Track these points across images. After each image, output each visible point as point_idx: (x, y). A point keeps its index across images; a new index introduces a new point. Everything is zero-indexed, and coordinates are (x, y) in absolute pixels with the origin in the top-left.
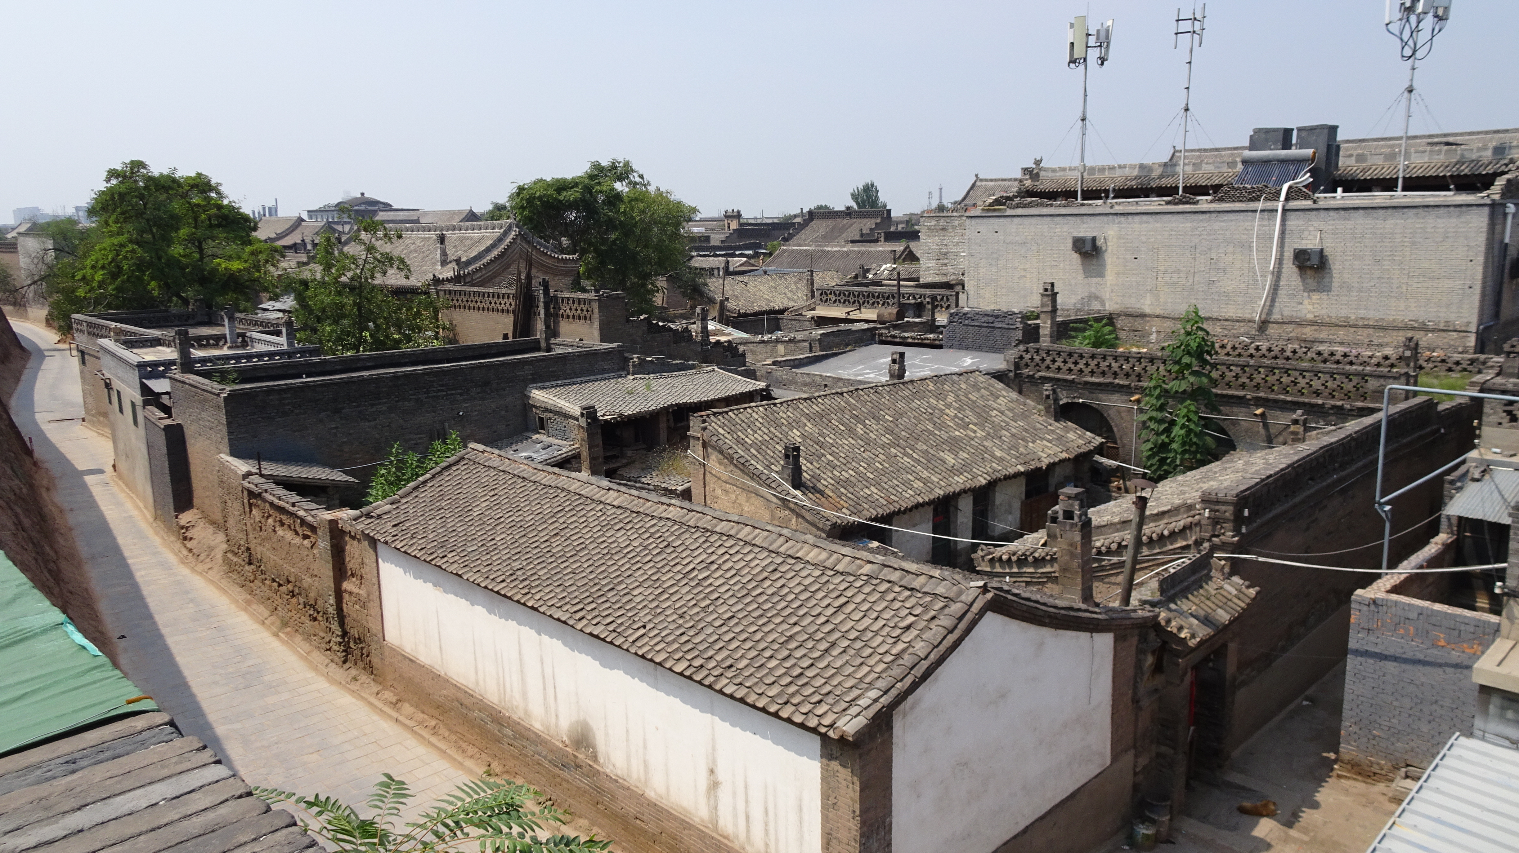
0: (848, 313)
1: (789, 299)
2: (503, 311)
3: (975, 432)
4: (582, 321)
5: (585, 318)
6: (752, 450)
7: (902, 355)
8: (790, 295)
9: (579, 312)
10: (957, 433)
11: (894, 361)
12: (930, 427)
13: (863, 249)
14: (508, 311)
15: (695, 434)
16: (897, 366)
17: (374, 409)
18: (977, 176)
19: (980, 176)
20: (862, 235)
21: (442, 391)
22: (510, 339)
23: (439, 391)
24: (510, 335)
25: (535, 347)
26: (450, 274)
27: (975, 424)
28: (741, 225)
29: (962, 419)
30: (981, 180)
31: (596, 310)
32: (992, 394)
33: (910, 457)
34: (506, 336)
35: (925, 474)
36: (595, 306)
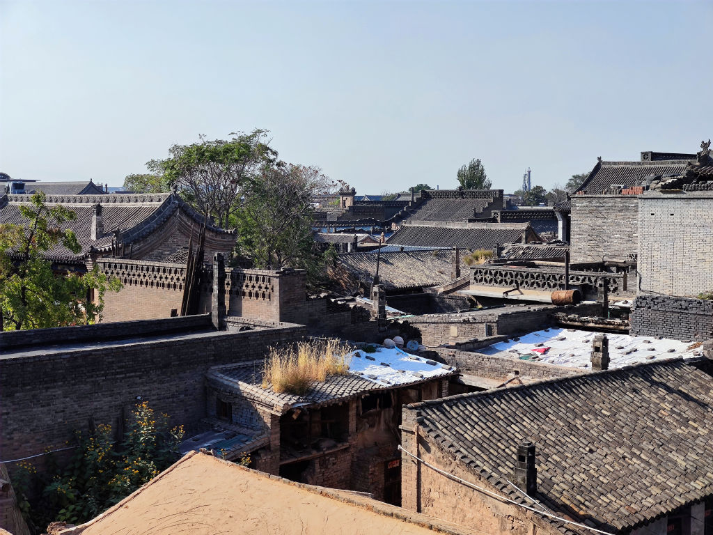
0: (506, 293)
1: (428, 276)
2: (169, 286)
3: (696, 429)
4: (260, 299)
5: (264, 296)
6: (474, 448)
7: (605, 342)
8: (427, 272)
9: (256, 289)
10: (679, 431)
11: (597, 349)
12: (649, 423)
13: (485, 227)
14: (175, 286)
15: (409, 428)
16: (600, 355)
17: (49, 393)
18: (599, 159)
19: (603, 159)
20: (476, 214)
21: (121, 373)
22: (179, 317)
23: (118, 373)
24: (179, 312)
25: (206, 325)
26: (107, 246)
27: (695, 421)
28: (354, 202)
29: (679, 415)
30: (604, 163)
31: (277, 288)
32: (702, 386)
33: (639, 458)
34: (174, 313)
35: (660, 479)
36: (276, 282)
